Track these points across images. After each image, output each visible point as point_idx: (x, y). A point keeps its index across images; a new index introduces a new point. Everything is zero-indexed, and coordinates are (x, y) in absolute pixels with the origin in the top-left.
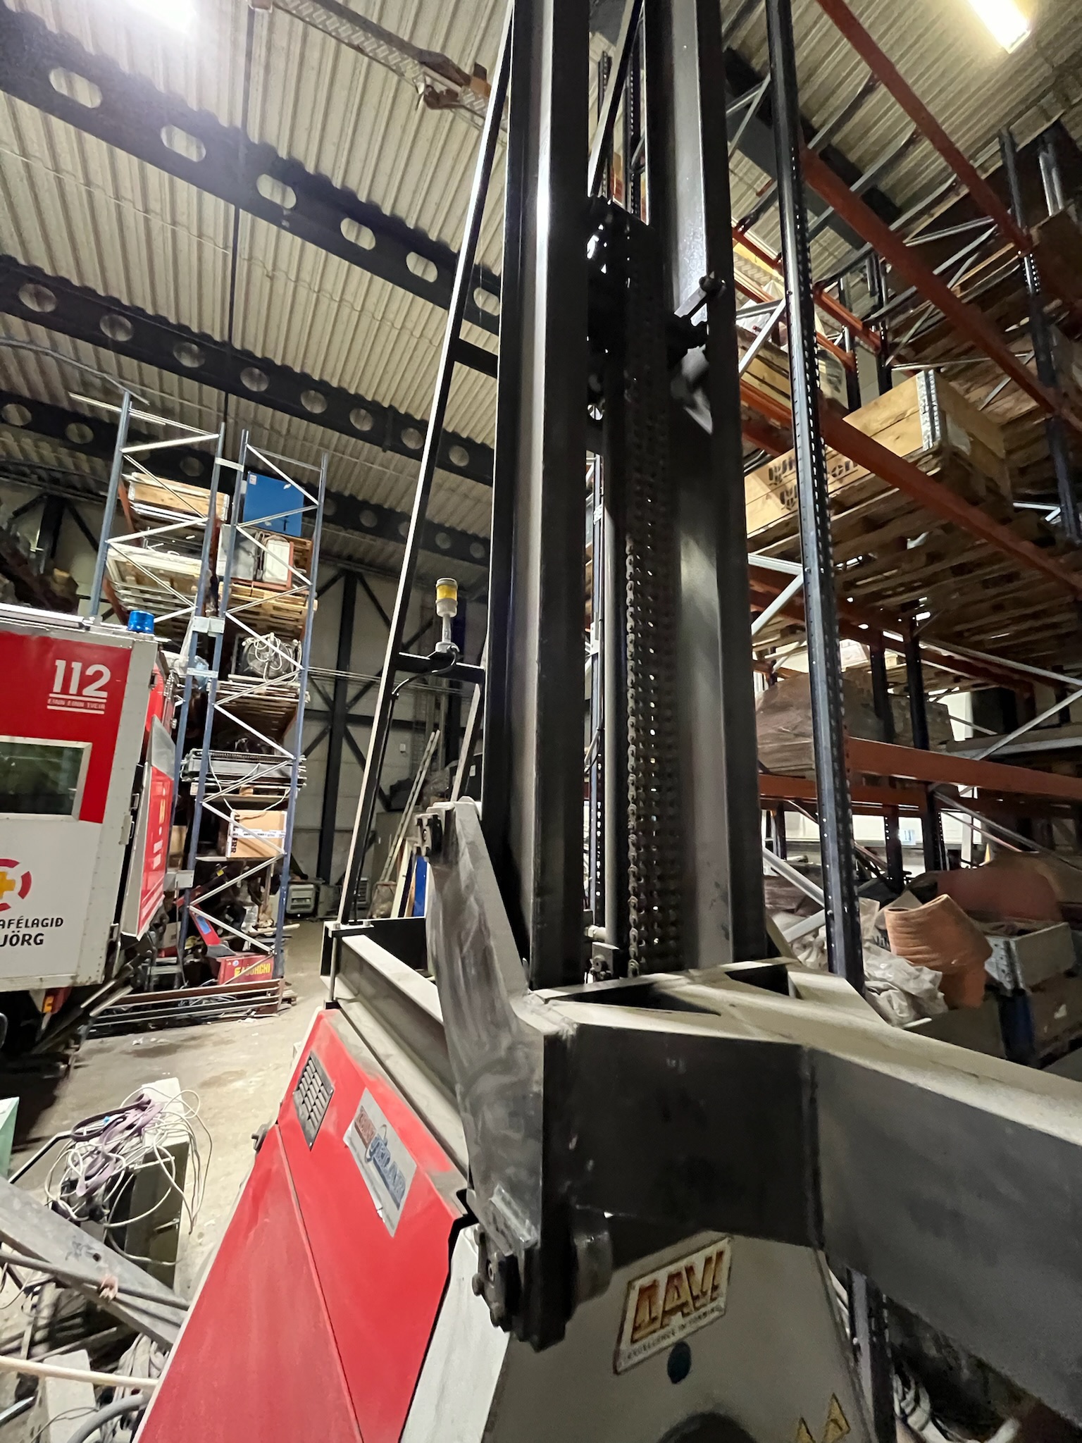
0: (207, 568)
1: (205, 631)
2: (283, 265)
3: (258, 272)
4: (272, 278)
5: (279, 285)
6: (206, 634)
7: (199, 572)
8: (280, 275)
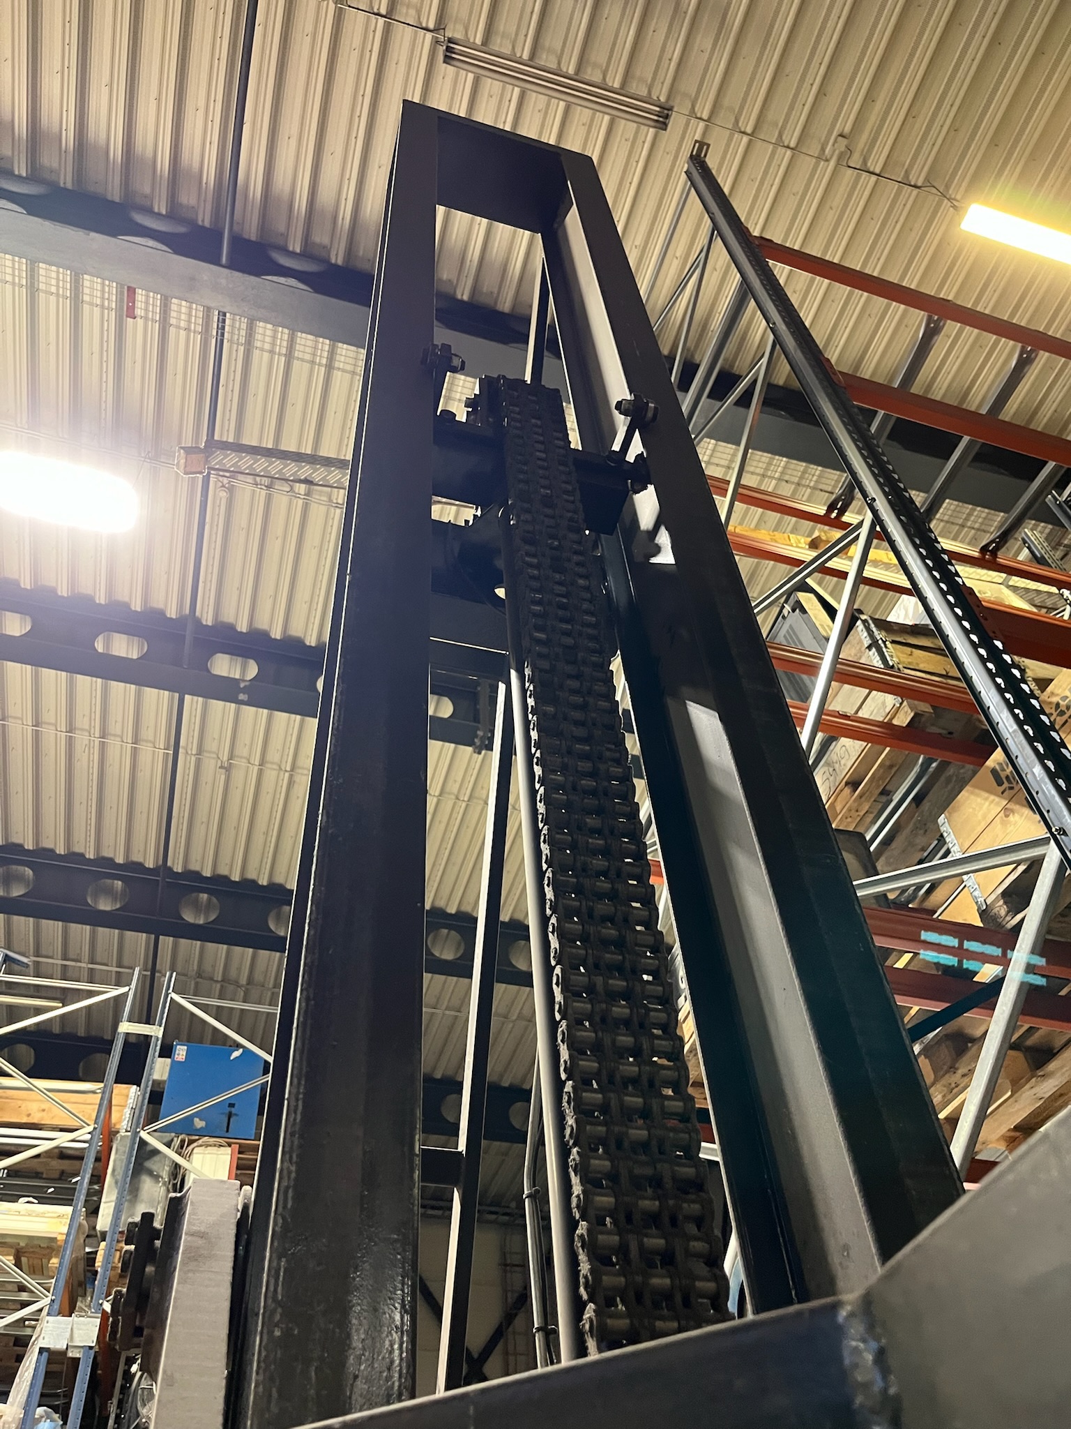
0: (82, 1219)
1: (61, 1345)
2: (242, 750)
3: (210, 765)
4: (228, 769)
5: (238, 777)
6: (64, 1353)
7: (65, 1230)
8: (240, 763)
